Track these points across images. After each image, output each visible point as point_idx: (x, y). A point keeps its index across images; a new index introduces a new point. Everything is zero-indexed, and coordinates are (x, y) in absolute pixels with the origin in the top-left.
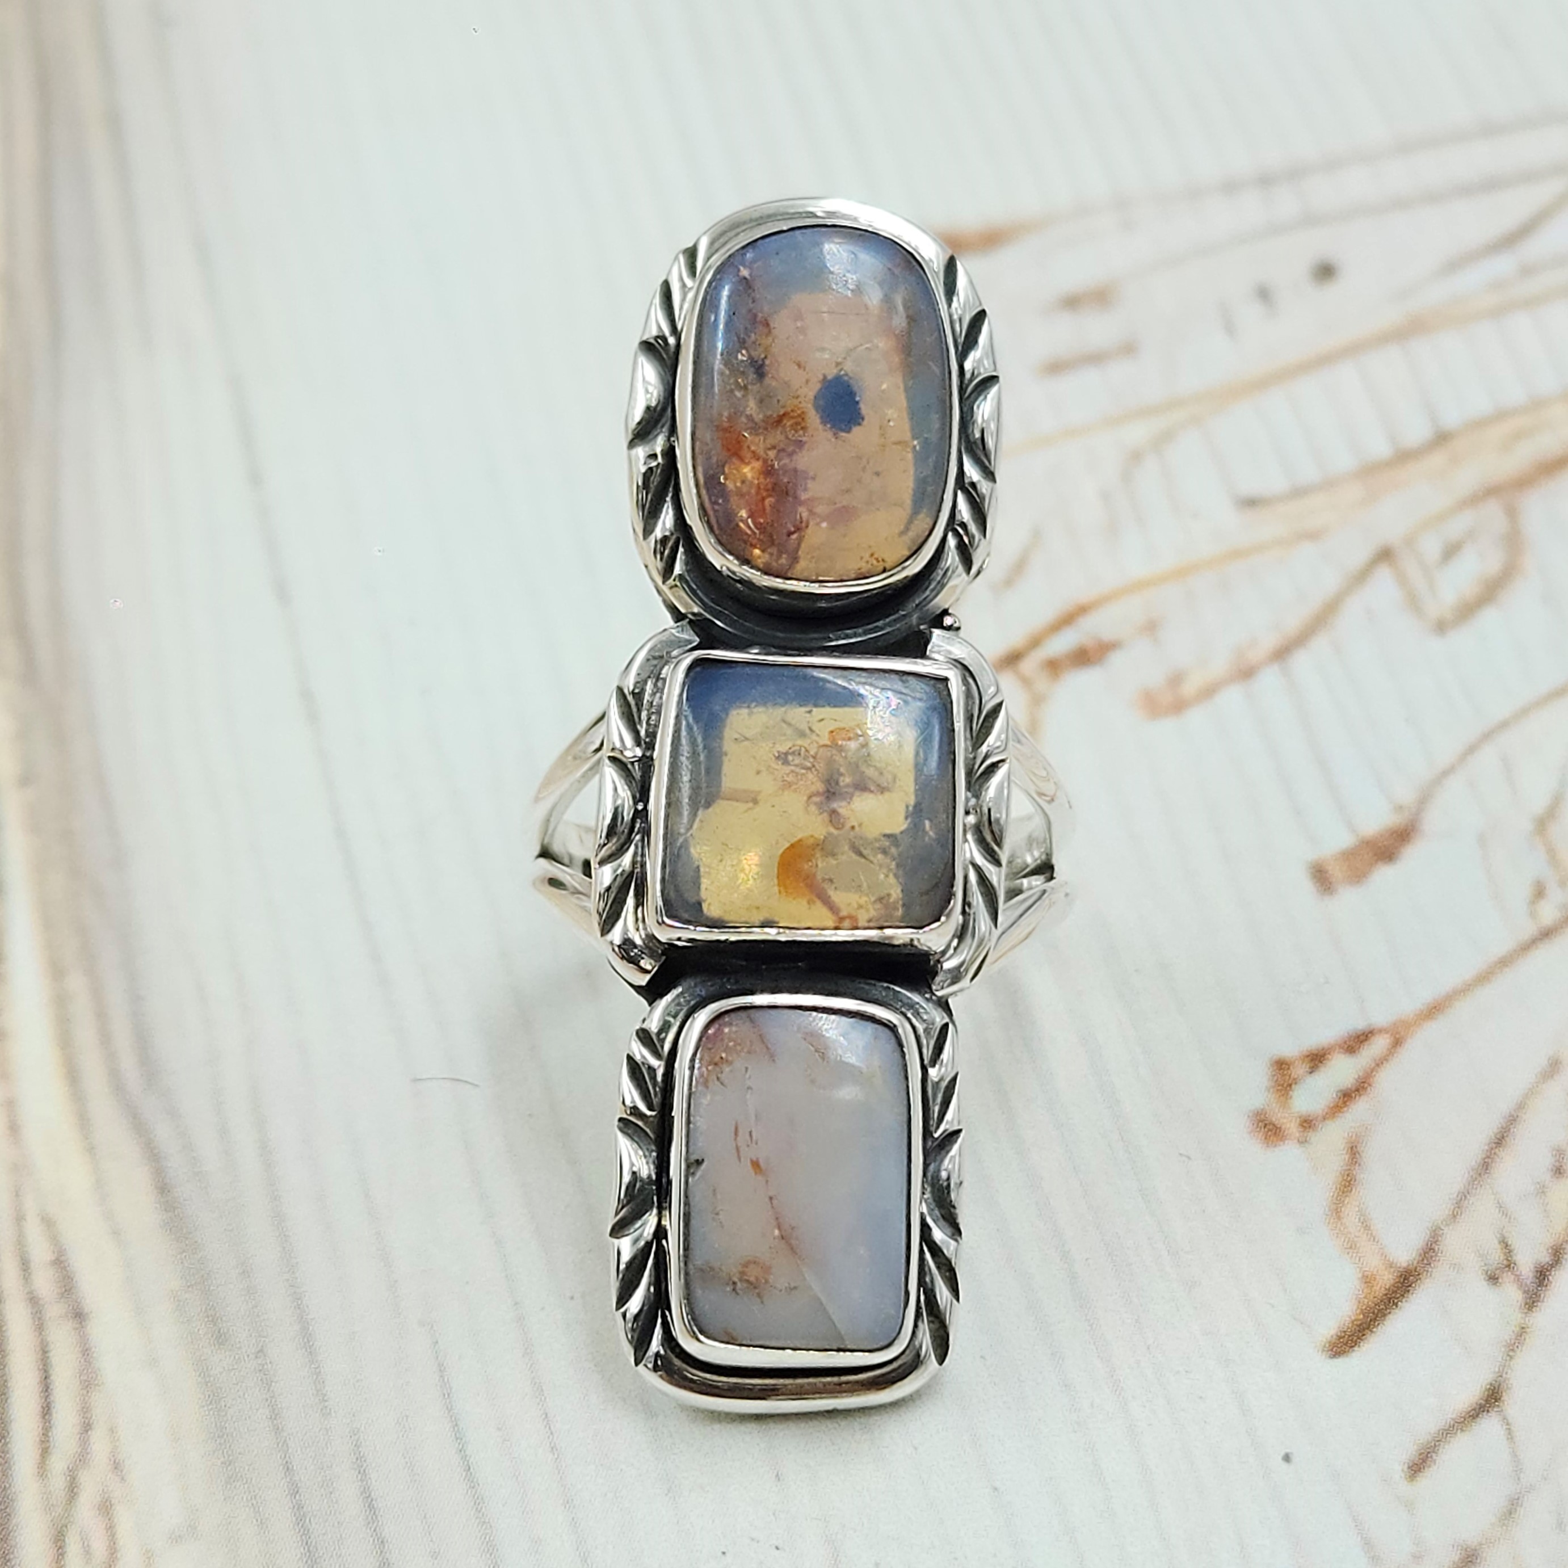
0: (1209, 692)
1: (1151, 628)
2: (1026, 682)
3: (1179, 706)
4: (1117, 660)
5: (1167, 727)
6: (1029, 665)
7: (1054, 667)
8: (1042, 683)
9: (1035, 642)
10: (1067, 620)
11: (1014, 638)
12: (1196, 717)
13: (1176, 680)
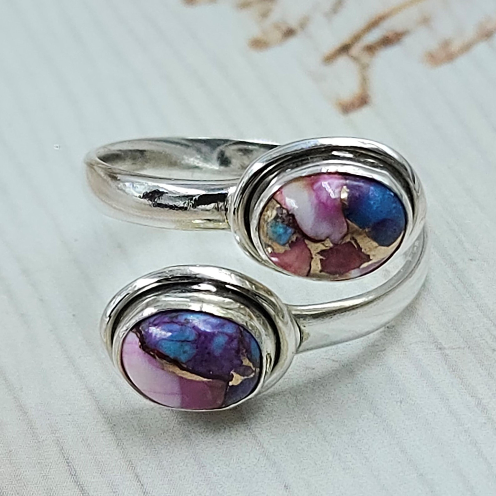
0: (467, 48)
1: (426, 21)
2: (355, 59)
3: (450, 57)
4: (407, 41)
5: (445, 69)
6: (356, 50)
7: (371, 49)
8: (365, 58)
9: (357, 38)
10: (374, 24)
11: (344, 37)
12: (462, 62)
13: (446, 44)
